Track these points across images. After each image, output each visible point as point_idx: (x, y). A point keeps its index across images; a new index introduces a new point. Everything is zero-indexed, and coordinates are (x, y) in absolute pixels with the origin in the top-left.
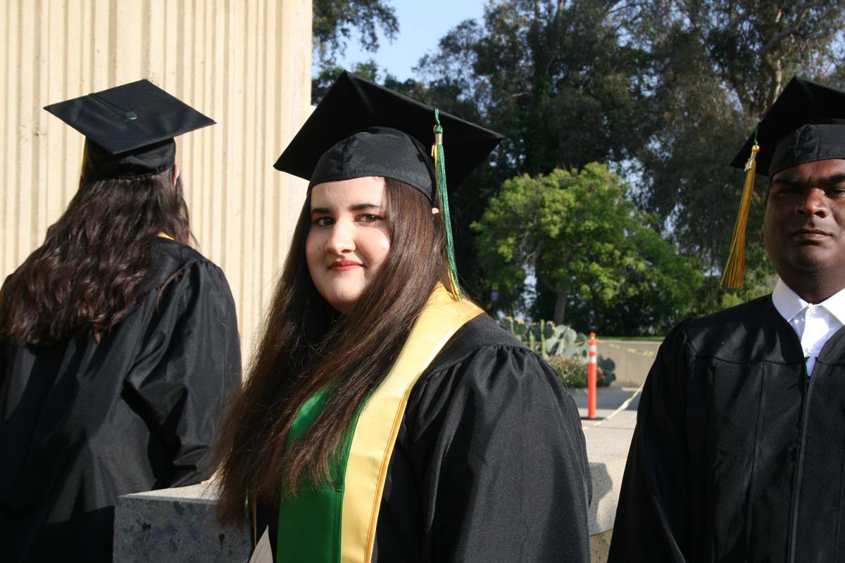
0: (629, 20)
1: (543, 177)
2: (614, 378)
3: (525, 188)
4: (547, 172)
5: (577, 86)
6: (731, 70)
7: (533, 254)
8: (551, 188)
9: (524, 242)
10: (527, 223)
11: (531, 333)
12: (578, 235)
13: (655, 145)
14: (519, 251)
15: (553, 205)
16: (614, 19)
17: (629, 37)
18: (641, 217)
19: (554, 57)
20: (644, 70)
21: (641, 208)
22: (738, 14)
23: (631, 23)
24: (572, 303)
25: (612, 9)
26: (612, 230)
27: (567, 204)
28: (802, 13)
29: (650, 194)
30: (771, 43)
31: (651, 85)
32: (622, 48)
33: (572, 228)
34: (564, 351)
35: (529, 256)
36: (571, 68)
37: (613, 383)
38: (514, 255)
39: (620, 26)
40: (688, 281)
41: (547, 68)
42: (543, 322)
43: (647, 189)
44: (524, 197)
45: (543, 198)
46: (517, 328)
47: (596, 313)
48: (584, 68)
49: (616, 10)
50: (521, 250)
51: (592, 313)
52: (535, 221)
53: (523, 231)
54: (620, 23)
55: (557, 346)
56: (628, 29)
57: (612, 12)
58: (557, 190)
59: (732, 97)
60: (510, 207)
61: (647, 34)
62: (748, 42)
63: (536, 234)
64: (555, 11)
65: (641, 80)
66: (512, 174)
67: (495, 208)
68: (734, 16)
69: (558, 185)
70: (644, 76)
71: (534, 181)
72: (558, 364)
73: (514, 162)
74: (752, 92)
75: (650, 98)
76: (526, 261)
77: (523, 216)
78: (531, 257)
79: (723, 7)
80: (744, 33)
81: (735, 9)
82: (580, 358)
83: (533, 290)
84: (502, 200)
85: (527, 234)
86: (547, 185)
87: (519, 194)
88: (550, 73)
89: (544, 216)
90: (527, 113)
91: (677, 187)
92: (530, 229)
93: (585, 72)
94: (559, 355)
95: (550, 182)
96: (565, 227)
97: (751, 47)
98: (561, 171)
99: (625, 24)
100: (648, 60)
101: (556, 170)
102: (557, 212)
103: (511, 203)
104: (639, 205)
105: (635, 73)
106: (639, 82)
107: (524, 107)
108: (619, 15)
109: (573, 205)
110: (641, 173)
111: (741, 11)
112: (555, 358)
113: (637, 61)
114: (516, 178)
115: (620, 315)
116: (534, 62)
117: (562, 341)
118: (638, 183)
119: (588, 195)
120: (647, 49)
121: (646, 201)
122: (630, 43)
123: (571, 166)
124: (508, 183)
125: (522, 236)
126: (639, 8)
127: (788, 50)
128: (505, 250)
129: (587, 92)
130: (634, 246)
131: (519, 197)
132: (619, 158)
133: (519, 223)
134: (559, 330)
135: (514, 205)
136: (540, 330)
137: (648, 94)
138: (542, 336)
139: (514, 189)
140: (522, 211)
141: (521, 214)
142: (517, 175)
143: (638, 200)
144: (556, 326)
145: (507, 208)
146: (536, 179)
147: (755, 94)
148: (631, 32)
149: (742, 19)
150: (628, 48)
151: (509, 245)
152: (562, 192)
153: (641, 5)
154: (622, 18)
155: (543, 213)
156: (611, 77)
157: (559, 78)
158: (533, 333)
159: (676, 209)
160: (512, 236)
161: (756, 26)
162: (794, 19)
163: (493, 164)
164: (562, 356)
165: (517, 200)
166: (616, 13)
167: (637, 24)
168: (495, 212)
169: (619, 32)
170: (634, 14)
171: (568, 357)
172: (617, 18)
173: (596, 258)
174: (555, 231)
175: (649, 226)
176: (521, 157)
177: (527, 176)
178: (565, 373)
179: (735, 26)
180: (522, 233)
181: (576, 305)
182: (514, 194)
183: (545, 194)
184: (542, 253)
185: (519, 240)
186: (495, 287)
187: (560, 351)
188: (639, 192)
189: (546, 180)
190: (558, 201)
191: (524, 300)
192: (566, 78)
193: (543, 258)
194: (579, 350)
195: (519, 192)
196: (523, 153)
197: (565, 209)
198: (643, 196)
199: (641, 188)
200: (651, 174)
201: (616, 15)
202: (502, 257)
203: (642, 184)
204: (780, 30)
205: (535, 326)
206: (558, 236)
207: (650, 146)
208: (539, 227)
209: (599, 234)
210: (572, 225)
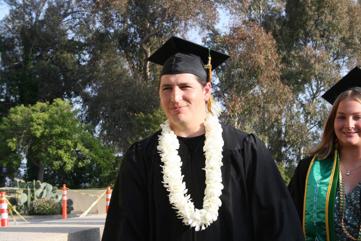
0: (73, 25)
1: (31, 106)
2: (72, 209)
3: (21, 112)
4: (33, 103)
5: (47, 60)
6: (126, 52)
7: (27, 146)
8: (36, 112)
9: (22, 140)
10: (23, 130)
11: (28, 187)
12: (51, 136)
13: (89, 90)
14: (19, 145)
15: (37, 120)
16: (66, 25)
17: (73, 35)
18: (83, 127)
19: (34, 44)
20: (81, 52)
21: (82, 122)
22: (128, 24)
23: (74, 27)
24: (46, 172)
25: (64, 20)
26: (69, 133)
27: (45, 120)
28: (160, 25)
29: (86, 115)
30: (145, 38)
31: (85, 59)
32: (69, 40)
33: (47, 132)
34: (46, 196)
35: (24, 148)
36: (43, 50)
37: (72, 212)
38: (16, 147)
39: (68, 29)
40: (108, 159)
41: (31, 50)
42: (34, 181)
43: (85, 112)
44: (21, 117)
45: (32, 117)
46: (21, 185)
47: (59, 177)
48: (50, 50)
49: (66, 21)
50: (20, 145)
51: (57, 177)
52: (27, 129)
53: (21, 134)
54: (68, 27)
55: (42, 193)
56: (73, 31)
57: (64, 22)
58: (40, 113)
59: (126, 66)
60: (14, 122)
61: (82, 34)
62: (134, 38)
63: (28, 136)
64: (34, 20)
65: (80, 57)
66: (14, 105)
67: (5, 123)
68: (126, 25)
69: (39, 110)
70: (81, 55)
71: (26, 108)
72: (43, 203)
73: (14, 99)
74: (136, 64)
75: (85, 65)
76: (23, 150)
77: (21, 126)
78: (26, 148)
79: (121, 20)
80: (131, 34)
81: (127, 21)
82: (55, 199)
83: (25, 166)
84: (9, 119)
85: (23, 136)
86: (33, 110)
87: (19, 115)
88: (32, 52)
89: (32, 126)
90: (20, 73)
91: (100, 111)
92: (25, 133)
93: (50, 52)
94: (44, 198)
95: (35, 109)
96: (44, 132)
97: (135, 41)
98: (41, 103)
99: (71, 28)
100: (83, 47)
101: (38, 103)
102: (39, 124)
103: (14, 120)
104: (81, 120)
105: (77, 53)
106: (78, 57)
107: (18, 70)
108: (68, 23)
109: (48, 120)
110: (82, 104)
111: (129, 23)
112: (42, 200)
113: (77, 47)
114: (16, 107)
115: (71, 178)
116: (23, 47)
117: (45, 191)
118: (80, 109)
119: (55, 115)
120: (82, 41)
121: (85, 118)
122: (73, 38)
123: (46, 100)
124: (12, 109)
125: (20, 137)
126: (78, 20)
127: (153, 42)
128: (12, 144)
129: (52, 62)
130: (80, 141)
131: (19, 116)
132: (70, 96)
133: (18, 130)
134: (43, 185)
135: (16, 121)
136: (33, 185)
137: (83, 64)
138: (35, 189)
139: (15, 113)
140: (20, 124)
141: (20, 125)
142: (17, 105)
143: (80, 118)
144: (41, 183)
145: (12, 123)
146: (27, 107)
147: (137, 64)
148: (74, 32)
149: (130, 26)
150: (72, 40)
151: (13, 142)
152: (42, 114)
153: (79, 18)
154: (69, 24)
155: (32, 125)
156: (65, 55)
157: (37, 55)
158: (30, 187)
159: (101, 122)
160: (15, 137)
161: (138, 30)
162: (156, 27)
163: (2, 100)
164: (45, 198)
165: (17, 119)
166: (66, 22)
167: (76, 29)
168: (5, 125)
169: (68, 32)
170: (75, 23)
171: (48, 198)
172: (67, 25)
173: (60, 148)
174: (38, 134)
175: (87, 131)
176: (17, 96)
177: (23, 105)
178: (47, 207)
179: (127, 29)
180: (21, 136)
181: (48, 173)
182: (16, 116)
183: (33, 115)
184: (31, 146)
185: (19, 139)
186: (5, 165)
187: (44, 196)
188: (81, 113)
189: (33, 107)
190: (40, 118)
191: (20, 171)
192: (41, 55)
193: (33, 148)
194: (54, 195)
195: (19, 114)
196: (19, 94)
197: (44, 122)
198: (83, 115)
199: (82, 112)
200: (86, 105)
201: (66, 24)
202: (10, 148)
203: (83, 110)
204: (149, 32)
205: (30, 183)
206: (40, 136)
207: (86, 90)
208: (29, 132)
209: (62, 135)
210: (47, 130)
